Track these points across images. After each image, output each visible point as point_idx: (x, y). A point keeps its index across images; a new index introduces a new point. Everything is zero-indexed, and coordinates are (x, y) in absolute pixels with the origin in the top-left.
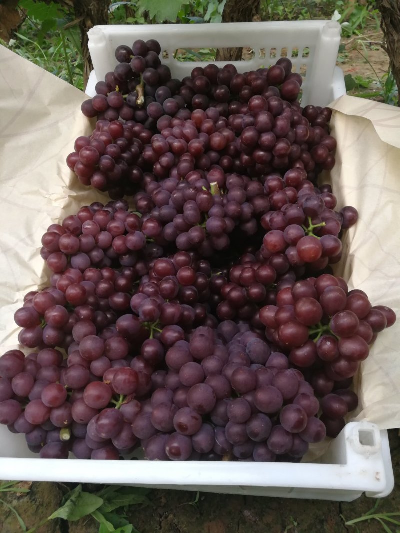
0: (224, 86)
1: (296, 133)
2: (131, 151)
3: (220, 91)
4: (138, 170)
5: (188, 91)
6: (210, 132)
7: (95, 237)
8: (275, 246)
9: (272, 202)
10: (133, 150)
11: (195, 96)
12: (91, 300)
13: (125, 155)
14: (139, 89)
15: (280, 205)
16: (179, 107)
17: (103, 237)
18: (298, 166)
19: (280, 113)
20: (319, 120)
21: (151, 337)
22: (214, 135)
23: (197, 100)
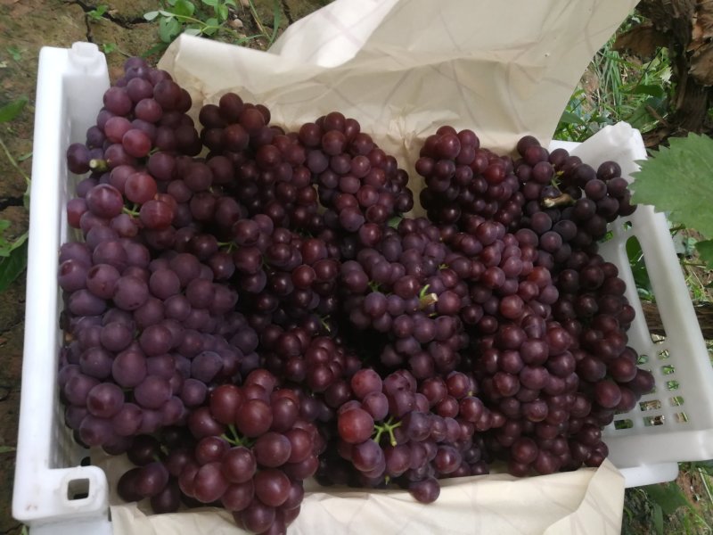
0: (597, 307)
1: (532, 402)
2: (476, 200)
3: (588, 303)
4: (456, 215)
5: (581, 262)
6: (520, 293)
7: (350, 173)
8: (358, 383)
9: (428, 380)
10: (478, 203)
11: (575, 272)
12: (267, 177)
13: (467, 194)
14: (564, 198)
15: (426, 391)
16: (553, 252)
17: (352, 183)
18: (497, 418)
19: (552, 372)
20: (582, 449)
21: (220, 244)
22: (518, 298)
23: (570, 275)
